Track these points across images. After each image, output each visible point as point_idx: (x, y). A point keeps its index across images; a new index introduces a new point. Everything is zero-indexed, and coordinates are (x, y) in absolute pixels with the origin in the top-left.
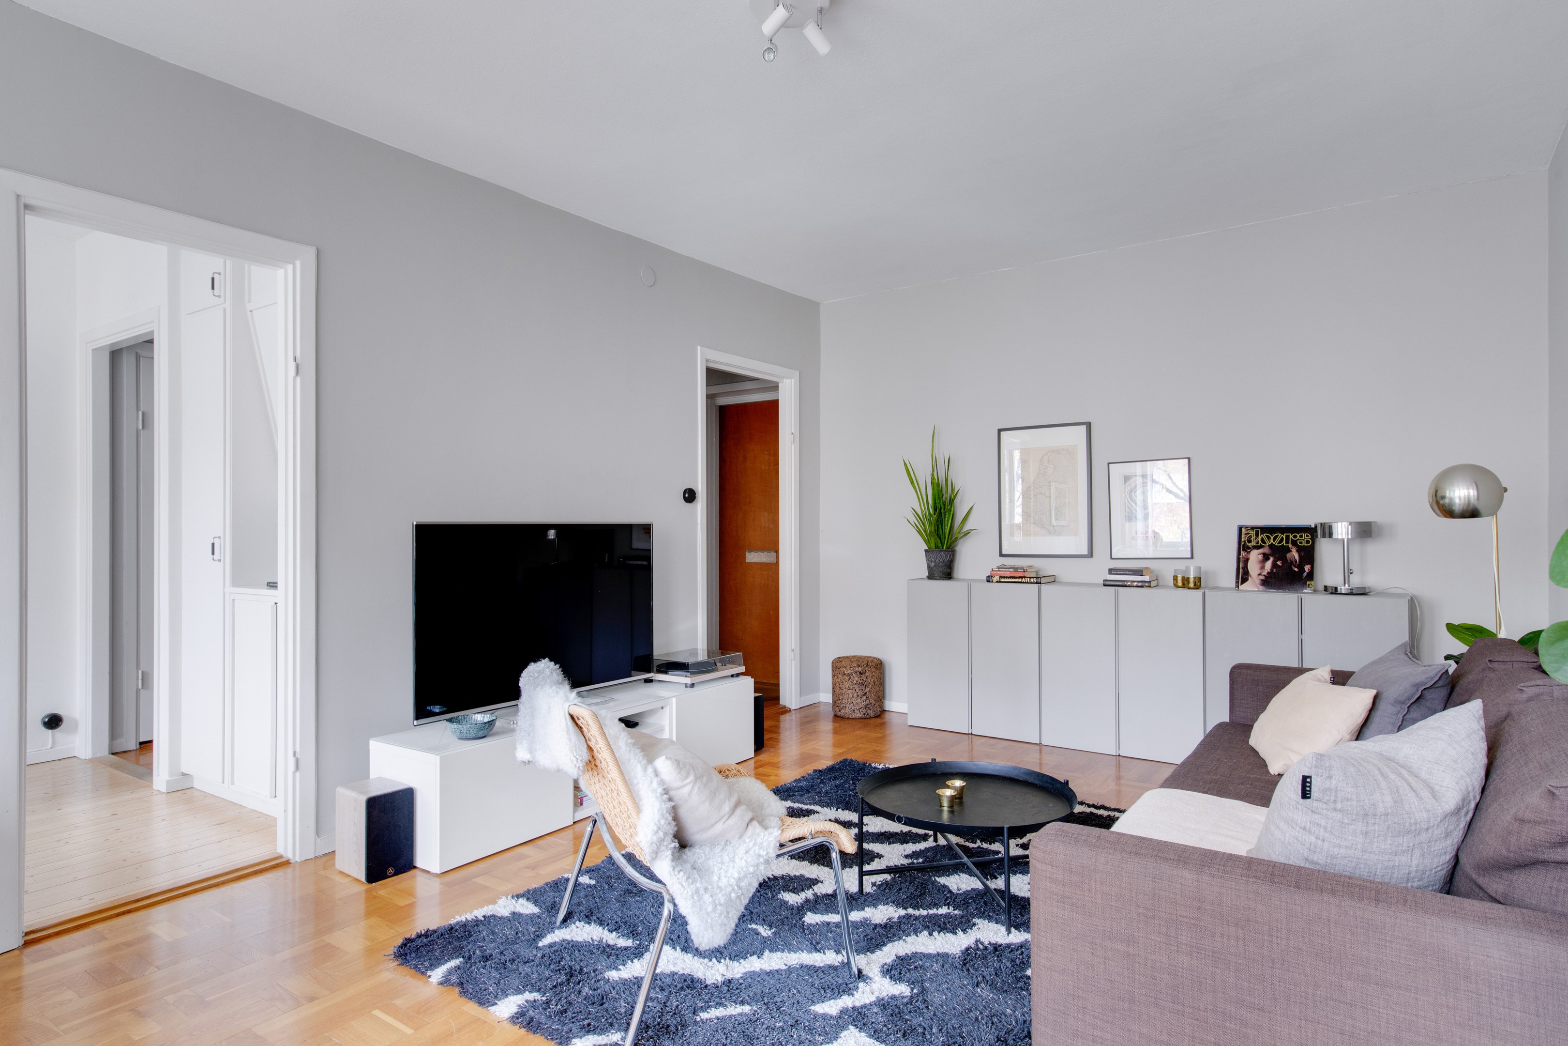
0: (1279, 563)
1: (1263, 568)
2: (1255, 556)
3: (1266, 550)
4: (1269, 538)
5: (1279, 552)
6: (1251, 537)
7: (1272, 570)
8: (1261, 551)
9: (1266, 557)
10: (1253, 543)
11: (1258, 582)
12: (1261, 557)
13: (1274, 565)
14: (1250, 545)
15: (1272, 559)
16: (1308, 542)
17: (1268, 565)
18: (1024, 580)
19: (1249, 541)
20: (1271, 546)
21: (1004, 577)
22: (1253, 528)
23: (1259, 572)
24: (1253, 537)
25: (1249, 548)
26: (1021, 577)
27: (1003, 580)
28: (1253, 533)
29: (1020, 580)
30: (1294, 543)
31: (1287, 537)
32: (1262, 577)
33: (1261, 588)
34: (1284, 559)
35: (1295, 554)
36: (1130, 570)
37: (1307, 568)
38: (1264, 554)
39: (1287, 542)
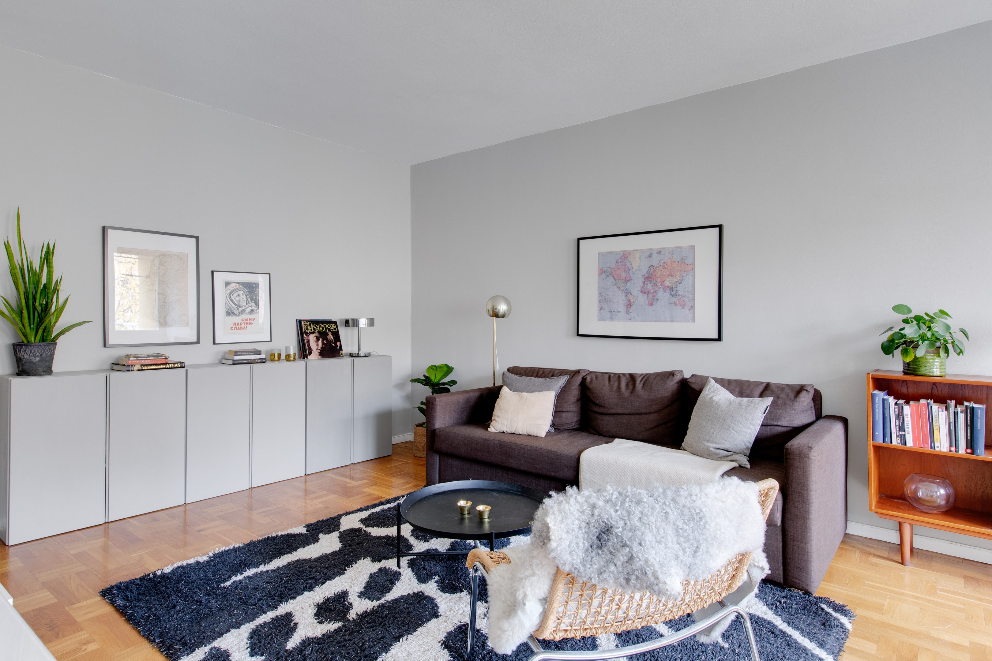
0: (325, 342)
1: (318, 345)
2: (312, 338)
3: (317, 334)
4: (316, 327)
5: (322, 335)
6: (307, 327)
7: (322, 346)
8: (314, 335)
9: (318, 339)
10: (309, 331)
11: (317, 354)
12: (315, 339)
13: (323, 343)
14: (308, 331)
15: (321, 339)
16: (335, 329)
17: (320, 342)
18: (168, 366)
19: (307, 329)
20: (319, 332)
21: (146, 365)
22: (307, 321)
23: (316, 348)
24: (309, 327)
25: (308, 333)
26: (166, 364)
27: (146, 368)
28: (308, 324)
29: (164, 366)
30: (329, 330)
31: (325, 326)
32: (319, 351)
33: (319, 357)
34: (327, 339)
35: (331, 337)
36: (251, 352)
37: (338, 344)
38: (317, 337)
39: (326, 330)
